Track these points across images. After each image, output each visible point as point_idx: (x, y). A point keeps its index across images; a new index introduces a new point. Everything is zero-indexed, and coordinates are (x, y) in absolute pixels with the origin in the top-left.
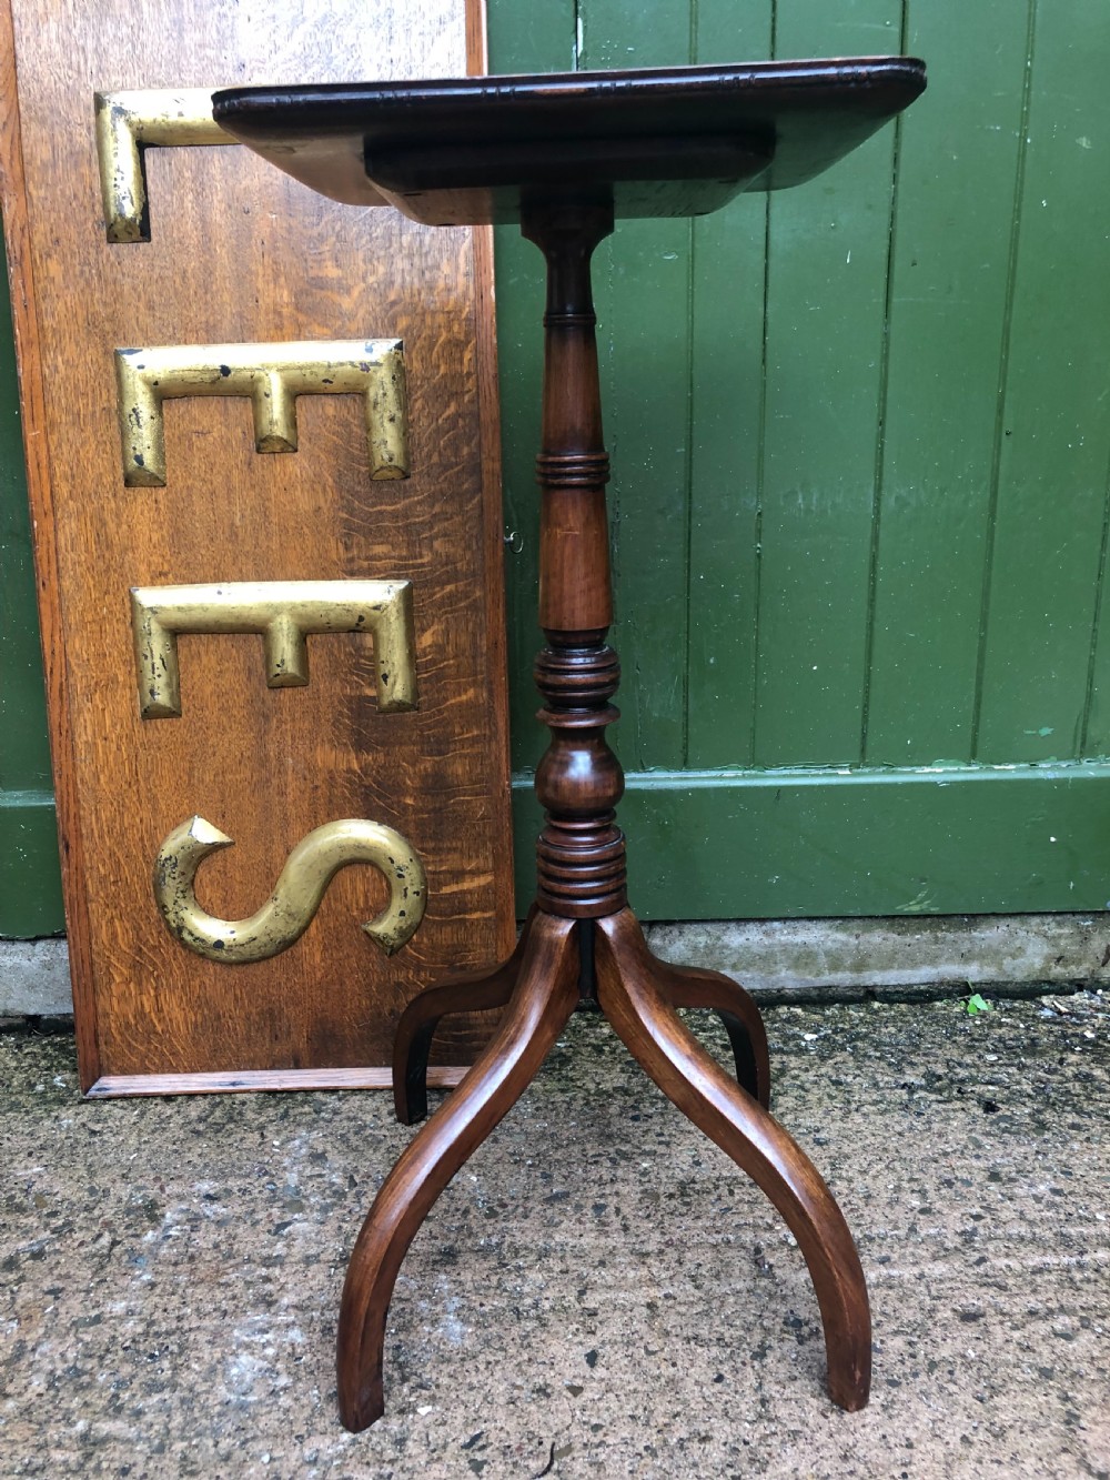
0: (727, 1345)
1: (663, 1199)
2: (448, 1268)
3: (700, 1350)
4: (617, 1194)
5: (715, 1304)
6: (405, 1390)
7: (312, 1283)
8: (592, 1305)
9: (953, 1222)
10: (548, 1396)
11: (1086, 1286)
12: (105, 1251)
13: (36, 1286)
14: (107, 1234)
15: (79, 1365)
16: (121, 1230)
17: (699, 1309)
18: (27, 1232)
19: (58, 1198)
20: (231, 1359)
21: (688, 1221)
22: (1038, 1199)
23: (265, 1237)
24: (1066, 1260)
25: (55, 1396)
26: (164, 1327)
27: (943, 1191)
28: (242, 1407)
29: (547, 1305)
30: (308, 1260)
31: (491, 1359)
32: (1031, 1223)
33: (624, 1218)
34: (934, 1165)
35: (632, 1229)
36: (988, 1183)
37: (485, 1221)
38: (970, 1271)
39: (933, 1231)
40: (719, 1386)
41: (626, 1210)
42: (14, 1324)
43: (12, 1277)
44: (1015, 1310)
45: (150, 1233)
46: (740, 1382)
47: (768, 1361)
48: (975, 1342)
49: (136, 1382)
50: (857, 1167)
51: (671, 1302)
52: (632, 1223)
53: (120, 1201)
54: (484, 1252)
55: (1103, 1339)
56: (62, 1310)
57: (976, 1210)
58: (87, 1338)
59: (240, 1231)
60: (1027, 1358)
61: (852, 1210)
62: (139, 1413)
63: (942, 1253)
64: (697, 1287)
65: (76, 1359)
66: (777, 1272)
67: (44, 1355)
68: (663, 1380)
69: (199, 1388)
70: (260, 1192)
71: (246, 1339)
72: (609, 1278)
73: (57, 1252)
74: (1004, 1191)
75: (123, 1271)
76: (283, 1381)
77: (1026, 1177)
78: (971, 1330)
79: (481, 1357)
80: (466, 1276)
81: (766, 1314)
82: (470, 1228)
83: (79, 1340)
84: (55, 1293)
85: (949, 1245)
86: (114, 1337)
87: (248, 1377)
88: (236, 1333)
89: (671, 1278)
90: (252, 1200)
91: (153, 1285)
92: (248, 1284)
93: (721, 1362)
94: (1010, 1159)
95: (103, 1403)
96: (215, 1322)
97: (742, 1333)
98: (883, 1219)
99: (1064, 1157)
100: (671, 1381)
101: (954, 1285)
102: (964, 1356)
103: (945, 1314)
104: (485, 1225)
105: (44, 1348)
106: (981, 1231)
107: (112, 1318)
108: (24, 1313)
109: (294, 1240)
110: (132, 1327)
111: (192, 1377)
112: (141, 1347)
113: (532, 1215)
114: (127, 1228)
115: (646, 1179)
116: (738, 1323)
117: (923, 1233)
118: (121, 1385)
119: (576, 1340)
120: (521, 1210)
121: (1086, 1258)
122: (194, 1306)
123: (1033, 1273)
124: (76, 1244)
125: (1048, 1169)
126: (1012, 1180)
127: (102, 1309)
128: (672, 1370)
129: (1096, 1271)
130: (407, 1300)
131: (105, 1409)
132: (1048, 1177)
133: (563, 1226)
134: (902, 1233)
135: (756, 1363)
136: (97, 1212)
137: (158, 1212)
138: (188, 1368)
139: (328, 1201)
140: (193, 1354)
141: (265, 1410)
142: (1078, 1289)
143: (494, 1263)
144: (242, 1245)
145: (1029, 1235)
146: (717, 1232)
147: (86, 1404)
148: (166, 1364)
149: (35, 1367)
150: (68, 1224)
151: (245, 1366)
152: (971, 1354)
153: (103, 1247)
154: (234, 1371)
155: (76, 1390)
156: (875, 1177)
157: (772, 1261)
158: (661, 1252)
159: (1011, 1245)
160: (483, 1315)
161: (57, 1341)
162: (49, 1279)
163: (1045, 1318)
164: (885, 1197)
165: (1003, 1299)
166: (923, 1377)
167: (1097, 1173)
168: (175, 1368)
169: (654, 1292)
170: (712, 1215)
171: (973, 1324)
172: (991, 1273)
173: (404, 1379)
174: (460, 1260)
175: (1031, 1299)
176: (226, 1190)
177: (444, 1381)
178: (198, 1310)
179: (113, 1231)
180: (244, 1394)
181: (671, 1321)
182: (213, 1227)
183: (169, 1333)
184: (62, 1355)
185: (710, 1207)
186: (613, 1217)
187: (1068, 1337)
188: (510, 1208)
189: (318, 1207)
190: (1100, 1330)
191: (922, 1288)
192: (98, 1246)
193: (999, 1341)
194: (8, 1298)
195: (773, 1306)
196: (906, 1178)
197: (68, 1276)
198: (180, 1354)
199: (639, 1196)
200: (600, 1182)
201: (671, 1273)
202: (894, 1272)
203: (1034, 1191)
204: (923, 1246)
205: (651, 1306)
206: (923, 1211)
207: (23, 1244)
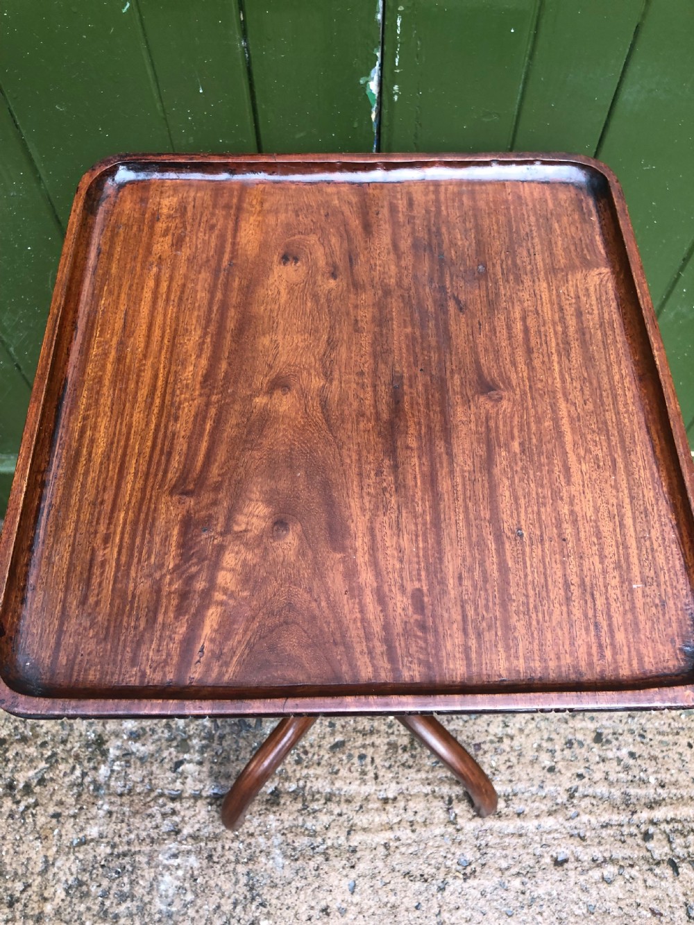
0: (426, 881)
1: (400, 751)
2: (275, 809)
3: (410, 884)
4: (373, 745)
5: (422, 846)
6: (253, 907)
7: (199, 817)
8: (354, 844)
9: (566, 781)
10: (328, 914)
11: (629, 840)
12: (80, 780)
13: (45, 811)
14: (78, 766)
15: (80, 877)
16: (86, 763)
17: (412, 850)
18: (32, 761)
19: (44, 730)
20: (160, 878)
21: (412, 773)
22: (619, 760)
23: (170, 775)
24: (622, 818)
25: (71, 902)
26: (122, 849)
27: (565, 752)
28: (170, 916)
29: (329, 843)
30: (196, 797)
31: (299, 885)
32: (611, 784)
33: (376, 767)
34: (564, 726)
35: (380, 779)
36: (593, 745)
37: (295, 767)
38: (567, 824)
39: (552, 789)
40: (418, 913)
41: (378, 761)
42: (38, 843)
43: (31, 800)
44: (586, 858)
45: (102, 766)
46: (429, 909)
47: (446, 893)
48: (558, 883)
49: (112, 892)
50: (518, 726)
51: (397, 844)
52: (381, 774)
53: (81, 735)
54: (295, 795)
55: (628, 884)
56: (63, 833)
57: (581, 771)
58: (81, 856)
59: (154, 768)
60: (584, 897)
61: (510, 767)
62: (116, 917)
63: (554, 808)
64: (413, 831)
65: (78, 873)
66: (459, 820)
67: (59, 868)
68: (389, 905)
69: (146, 899)
70: (163, 732)
71: (166, 862)
72: (365, 821)
73: (52, 780)
74: (601, 753)
75: (92, 800)
76: (189, 897)
77: (617, 739)
78: (557, 874)
79: (293, 883)
80: (285, 816)
81: (449, 856)
82: (287, 772)
83: (77, 858)
84: (57, 816)
85: (559, 801)
86: (95, 857)
87: (171, 892)
88: (161, 857)
89: (399, 823)
90: (159, 740)
91: (110, 813)
92: (164, 815)
93: (420, 894)
94: (611, 722)
95: (96, 908)
96: (149, 848)
97: (434, 870)
98: (525, 777)
99: (643, 721)
100: (393, 907)
101: (556, 835)
102: (550, 895)
103: (547, 860)
104: (295, 771)
105: (58, 864)
106: (581, 789)
107: (92, 840)
108: (43, 834)
109: (186, 778)
110: (104, 850)
111: (141, 891)
112: (111, 865)
113: (323, 762)
114: (90, 760)
115: (390, 731)
116: (433, 862)
117: (546, 790)
118: (105, 895)
119: (344, 873)
120: (316, 757)
121: (635, 817)
122: (135, 832)
123: (603, 827)
124: (61, 775)
125: (632, 732)
126: (608, 742)
127: (85, 832)
128: (394, 898)
129: (638, 826)
130: (252, 835)
131: (98, 913)
132: (631, 740)
133: (340, 774)
134: (534, 789)
135: (439, 896)
136: (69, 746)
137: (105, 747)
138: (138, 883)
139: (203, 742)
140: (139, 872)
141: (181, 918)
142: (624, 842)
143: (300, 806)
144: (157, 781)
145: (606, 795)
146: (429, 784)
147: (89, 909)
148: (126, 880)
149: (57, 878)
150: (54, 754)
151: (168, 883)
152: (554, 893)
153: (77, 777)
154: (162, 887)
155: (81, 897)
156: (528, 735)
157: (457, 811)
158: (395, 799)
159: (595, 803)
160: (294, 849)
161: (65, 858)
162: (52, 804)
163: (599, 866)
164: (530, 755)
165: (580, 849)
166: (525, 910)
167: (660, 738)
168: (131, 882)
169: (389, 835)
170: (427, 768)
171: (560, 868)
172: (578, 826)
173: (253, 899)
174: (282, 801)
175: (596, 849)
176: (142, 728)
177: (274, 901)
178: (138, 835)
179: (80, 763)
180: (169, 905)
181: (396, 859)
182: (139, 764)
183: (125, 855)
184: (69, 869)
185: (426, 760)
186: (369, 768)
187: (609, 882)
188: (310, 755)
189: (197, 748)
190: (627, 877)
191: (537, 838)
192: (74, 777)
193: (572, 883)
194: (31, 820)
195: (453, 850)
196: (546, 737)
197: (61, 803)
198: (132, 872)
199: (386, 747)
200: (364, 733)
201: (399, 819)
202: (524, 824)
203: (619, 754)
204: (545, 801)
205: (386, 846)
206: (551, 770)
207: (31, 773)
